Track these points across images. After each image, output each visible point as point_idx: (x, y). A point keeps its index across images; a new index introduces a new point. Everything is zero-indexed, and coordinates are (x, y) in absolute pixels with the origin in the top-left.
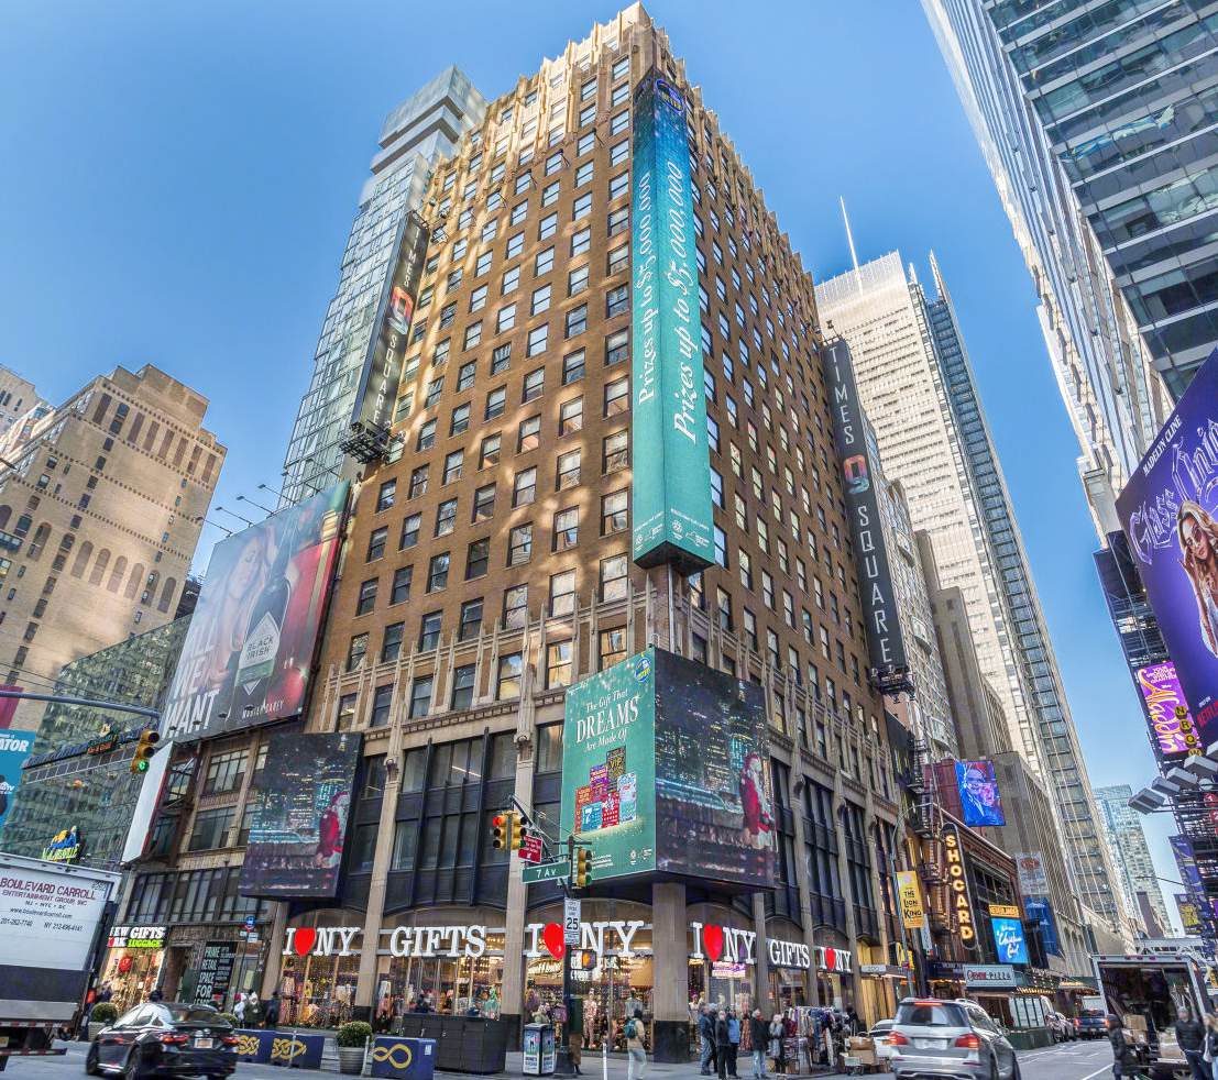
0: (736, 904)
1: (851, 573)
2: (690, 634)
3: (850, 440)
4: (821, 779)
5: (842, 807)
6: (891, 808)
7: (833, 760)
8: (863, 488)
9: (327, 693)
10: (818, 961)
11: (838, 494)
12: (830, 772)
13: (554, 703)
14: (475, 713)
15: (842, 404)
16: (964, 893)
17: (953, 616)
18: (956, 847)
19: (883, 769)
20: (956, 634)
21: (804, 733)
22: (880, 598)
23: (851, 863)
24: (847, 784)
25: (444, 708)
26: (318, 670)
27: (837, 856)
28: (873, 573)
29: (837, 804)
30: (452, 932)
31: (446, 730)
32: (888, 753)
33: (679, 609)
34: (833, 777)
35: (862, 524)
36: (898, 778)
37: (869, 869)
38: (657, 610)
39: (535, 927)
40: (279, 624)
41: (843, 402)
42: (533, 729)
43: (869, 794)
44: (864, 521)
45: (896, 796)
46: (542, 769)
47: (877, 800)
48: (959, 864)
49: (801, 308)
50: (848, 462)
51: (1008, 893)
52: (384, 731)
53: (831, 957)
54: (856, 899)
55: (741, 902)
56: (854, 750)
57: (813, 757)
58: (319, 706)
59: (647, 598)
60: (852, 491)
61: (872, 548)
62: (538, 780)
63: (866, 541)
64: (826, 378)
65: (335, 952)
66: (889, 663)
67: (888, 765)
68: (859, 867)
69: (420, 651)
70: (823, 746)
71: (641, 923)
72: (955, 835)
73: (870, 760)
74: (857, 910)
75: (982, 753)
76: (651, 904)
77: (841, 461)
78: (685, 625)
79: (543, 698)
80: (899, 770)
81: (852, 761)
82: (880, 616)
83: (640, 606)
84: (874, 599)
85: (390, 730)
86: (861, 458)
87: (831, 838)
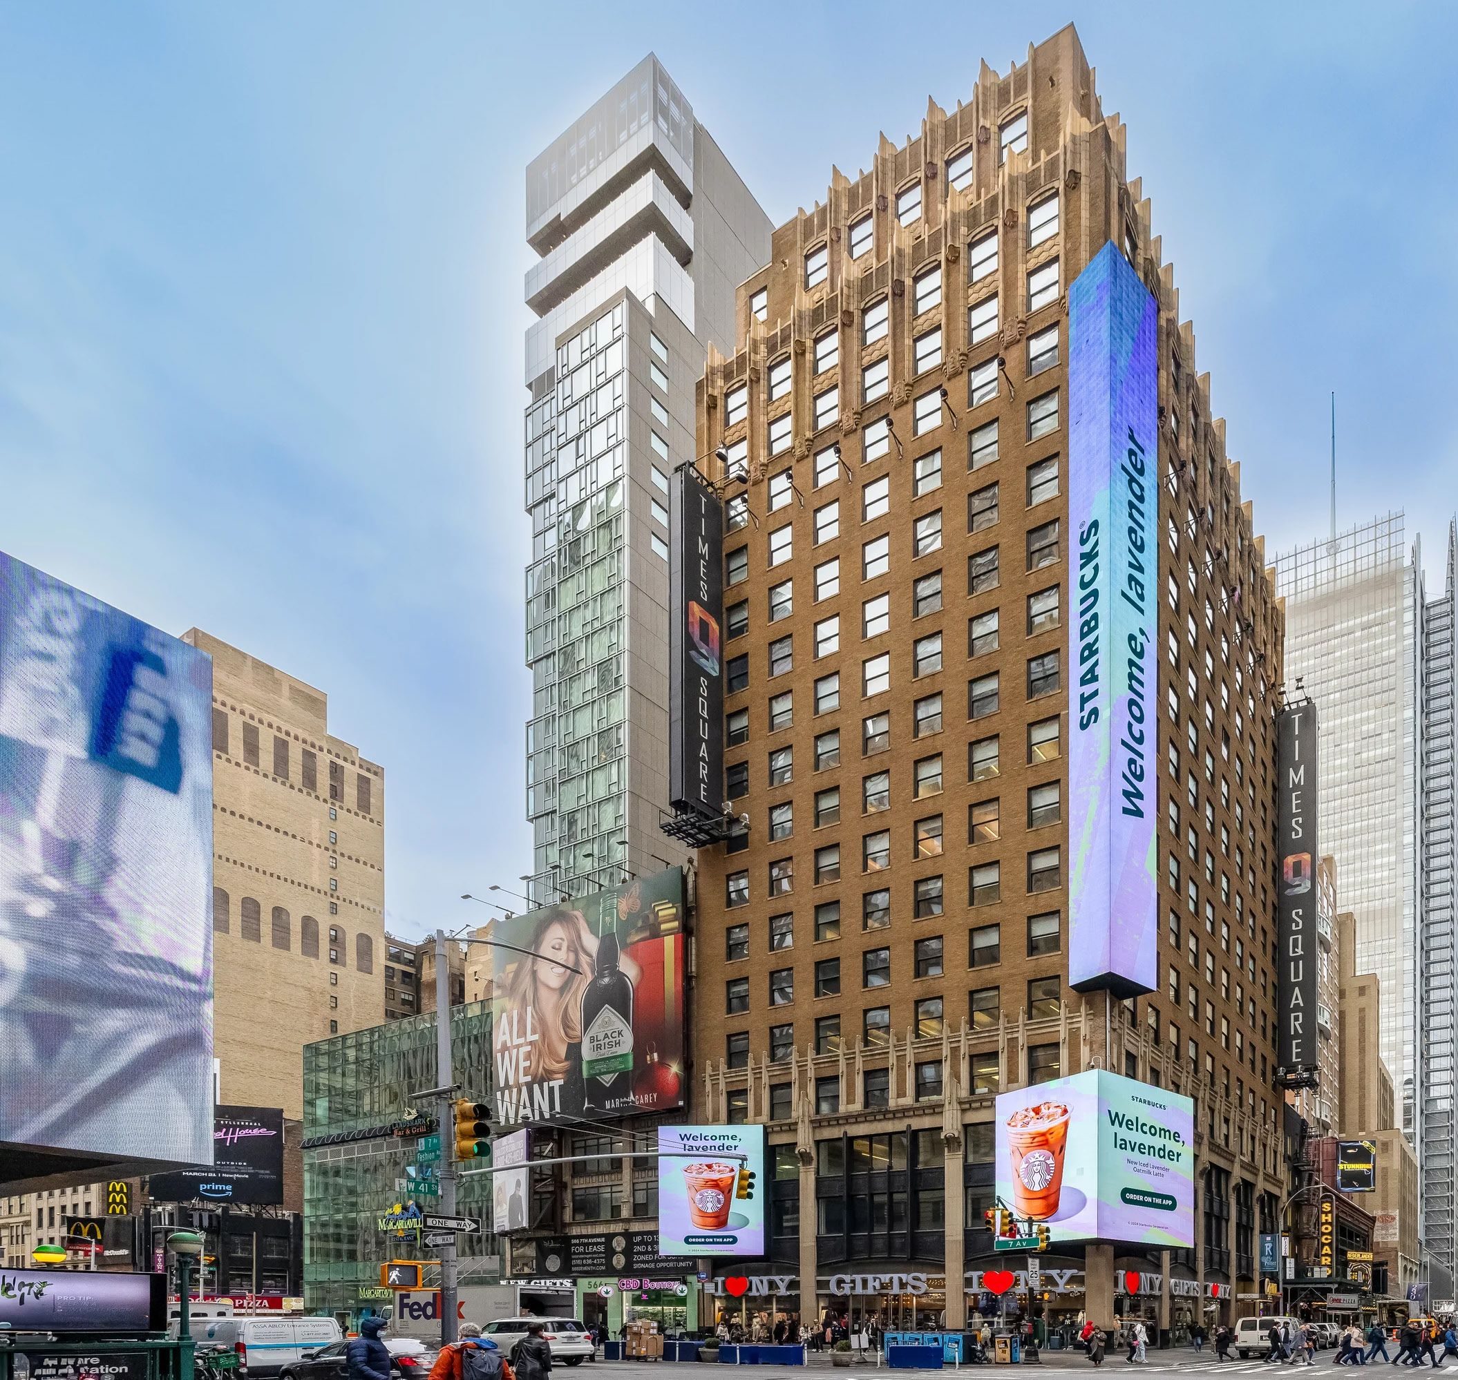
0: (1149, 1257)
1: (1272, 977)
2: (1124, 1052)
3: (1297, 834)
4: (1222, 1163)
5: (1237, 1184)
6: (1278, 1184)
7: (1233, 1146)
8: (1304, 888)
9: (708, 1087)
10: (1206, 1292)
11: (1271, 896)
12: (1230, 1157)
13: (982, 1107)
14: (894, 1112)
15: (1294, 790)
16: (1330, 1245)
17: (1363, 1001)
18: (1331, 1212)
19: (1275, 1152)
20: (1362, 1020)
21: (1212, 1127)
22: (1300, 1001)
23: (1239, 1225)
24: (1244, 1166)
25: (858, 1106)
26: (692, 1065)
27: (1227, 1221)
28: (1297, 976)
29: (1233, 1183)
30: (891, 1279)
31: (862, 1126)
32: (1282, 1138)
33: (1114, 1030)
34: (1232, 1162)
35: (1294, 928)
36: (1287, 1158)
37: (1252, 1229)
38: (1093, 1031)
39: (975, 1275)
40: (626, 1017)
41: (1297, 787)
42: (960, 1127)
43: (1261, 1173)
44: (1297, 925)
45: (1283, 1173)
46: (971, 1160)
47: (1267, 1177)
48: (1330, 1224)
49: (1240, 598)
50: (1290, 860)
51: (1365, 1243)
52: (789, 1125)
53: (1215, 1289)
54: (1238, 1250)
55: (1153, 1255)
56: (1253, 1138)
57: (1219, 1147)
58: (701, 1100)
59: (1082, 1019)
60: (1288, 892)
61: (1300, 952)
62: (968, 1169)
63: (1295, 946)
64: (1279, 757)
65: (772, 1292)
66: (1298, 1063)
67: (1281, 1149)
68: (1244, 1229)
69: (818, 1053)
70: (1227, 1137)
71: (1075, 1271)
72: (1331, 1203)
73: (1265, 1146)
74: (1239, 1259)
75: (1362, 1129)
76: (1084, 1257)
77: (1280, 859)
78: (1119, 1046)
79: (970, 1103)
80: (1289, 1153)
81: (1250, 1148)
82: (1296, 1018)
83: (1076, 1026)
84: (1293, 1002)
85: (796, 1123)
86: (1306, 857)
87: (1225, 1208)
